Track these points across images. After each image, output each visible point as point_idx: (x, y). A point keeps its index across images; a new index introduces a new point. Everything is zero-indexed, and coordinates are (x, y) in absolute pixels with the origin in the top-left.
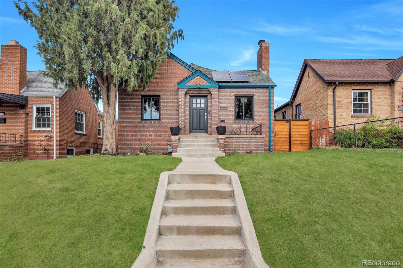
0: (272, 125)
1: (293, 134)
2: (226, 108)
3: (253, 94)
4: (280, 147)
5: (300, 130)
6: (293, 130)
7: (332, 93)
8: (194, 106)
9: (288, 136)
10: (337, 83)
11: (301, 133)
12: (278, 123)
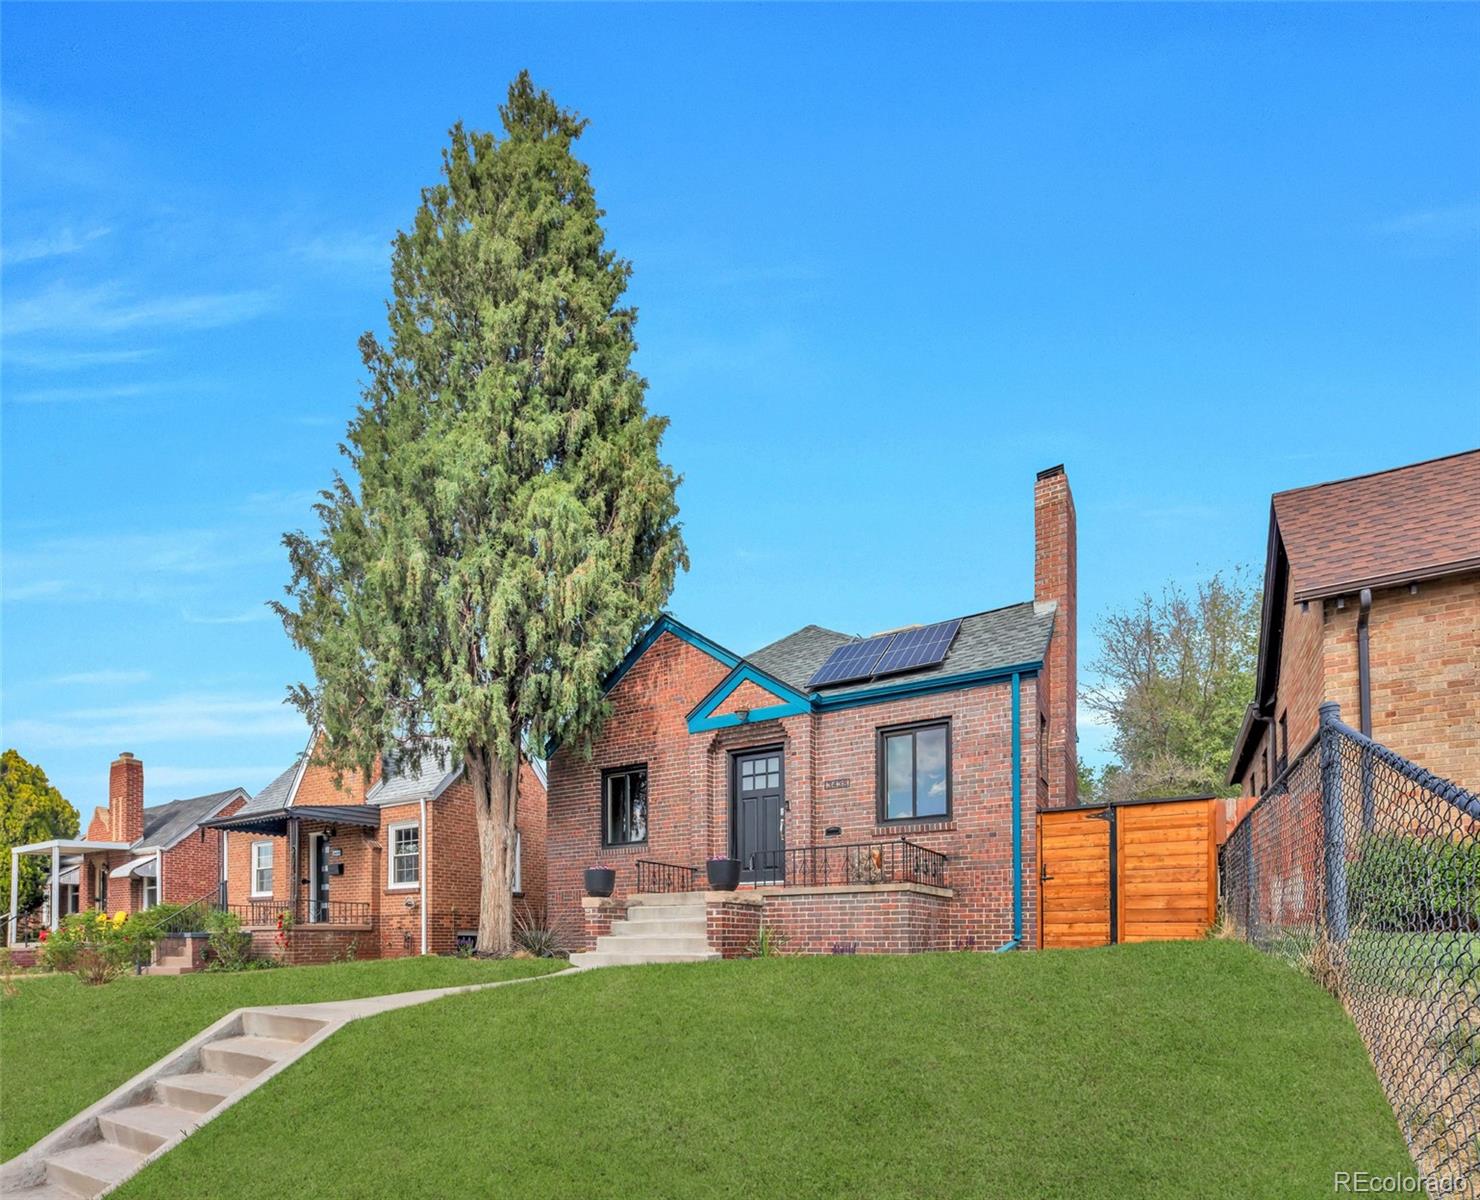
0: (1027, 835)
1: (1127, 866)
2: (844, 782)
3: (945, 712)
4: (1064, 928)
5: (1161, 849)
6: (1129, 850)
7: (1350, 648)
8: (747, 785)
9: (1103, 878)
10: (1366, 595)
11: (1169, 862)
12: (1051, 824)
